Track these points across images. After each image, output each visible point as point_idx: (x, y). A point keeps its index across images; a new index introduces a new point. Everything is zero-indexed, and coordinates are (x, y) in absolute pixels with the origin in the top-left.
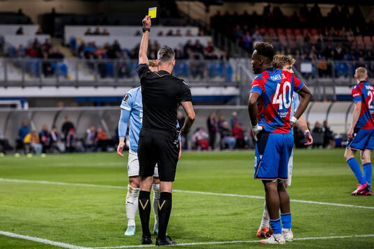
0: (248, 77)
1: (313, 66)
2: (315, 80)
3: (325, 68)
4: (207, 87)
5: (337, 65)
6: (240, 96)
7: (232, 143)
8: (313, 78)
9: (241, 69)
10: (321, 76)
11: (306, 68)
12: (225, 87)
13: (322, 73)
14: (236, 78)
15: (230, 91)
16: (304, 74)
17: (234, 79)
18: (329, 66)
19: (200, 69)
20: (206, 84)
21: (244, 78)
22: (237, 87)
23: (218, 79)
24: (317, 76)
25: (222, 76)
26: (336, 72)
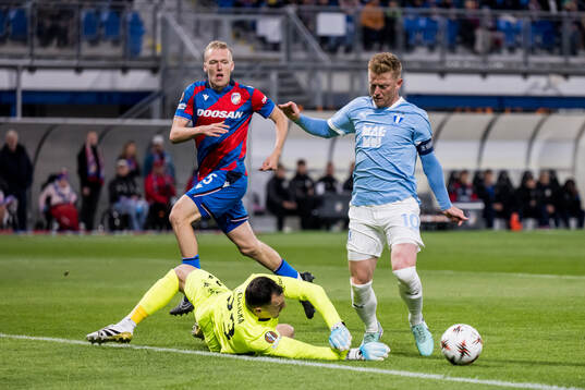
0: (182, 46)
1: (349, 19)
2: (352, 56)
3: (379, 26)
4: (78, 70)
5: (411, 17)
6: (161, 94)
7: (138, 215)
8: (348, 50)
9: (165, 23)
10: (368, 46)
11: (332, 24)
12: (125, 70)
13: (371, 38)
14: (154, 47)
15: (137, 80)
16: (324, 40)
17: (145, 52)
18: (390, 21)
19: (62, 24)
20: (74, 63)
21: (173, 49)
22: (154, 70)
23: (106, 49)
24: (359, 46)
25: (116, 43)
26: (407, 35)
